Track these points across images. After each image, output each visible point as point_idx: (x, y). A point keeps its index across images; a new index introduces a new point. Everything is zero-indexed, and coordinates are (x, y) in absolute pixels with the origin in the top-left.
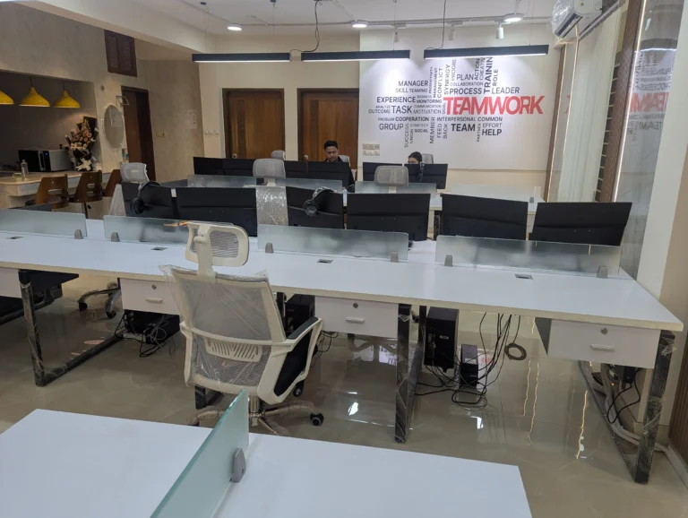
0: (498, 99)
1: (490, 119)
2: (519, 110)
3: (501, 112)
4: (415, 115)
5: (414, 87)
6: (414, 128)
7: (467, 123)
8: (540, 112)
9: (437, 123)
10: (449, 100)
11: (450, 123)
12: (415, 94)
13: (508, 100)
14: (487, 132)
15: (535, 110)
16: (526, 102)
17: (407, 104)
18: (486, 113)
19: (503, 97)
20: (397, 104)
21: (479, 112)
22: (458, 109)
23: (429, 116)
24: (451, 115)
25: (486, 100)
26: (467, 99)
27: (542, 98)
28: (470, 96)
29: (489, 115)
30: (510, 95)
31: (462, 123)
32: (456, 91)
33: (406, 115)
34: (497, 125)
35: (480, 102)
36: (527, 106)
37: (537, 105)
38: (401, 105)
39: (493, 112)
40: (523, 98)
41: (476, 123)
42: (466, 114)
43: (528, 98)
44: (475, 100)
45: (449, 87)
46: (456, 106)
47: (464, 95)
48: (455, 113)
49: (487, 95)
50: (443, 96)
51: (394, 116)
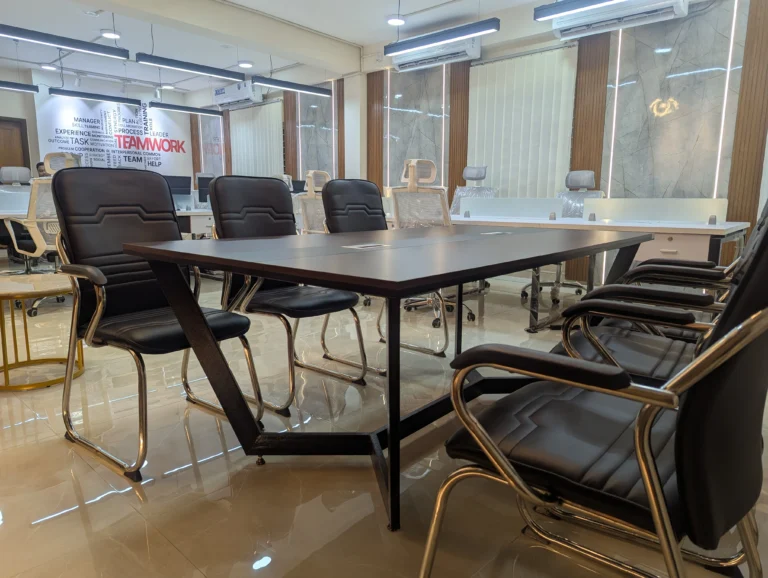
0: (155, 140)
1: (152, 154)
2: (170, 148)
3: (159, 150)
4: (93, 147)
5: (88, 124)
6: (93, 157)
7: (136, 156)
8: (184, 152)
9: (112, 154)
10: (119, 137)
11: (122, 155)
12: (90, 130)
13: (163, 141)
14: (151, 164)
15: (181, 150)
16: (174, 144)
17: (84, 137)
18: (148, 149)
19: (158, 139)
20: (75, 136)
21: (143, 147)
22: (127, 145)
23: (105, 148)
24: (122, 149)
26: (132, 138)
27: (183, 142)
28: (135, 136)
30: (163, 138)
31: (132, 156)
32: (124, 131)
33: (84, 146)
34: (158, 159)
35: (143, 141)
36: (175, 147)
37: (181, 147)
38: (79, 137)
41: (143, 156)
43: (174, 141)
44: (138, 139)
45: (118, 127)
46: (125, 142)
47: (129, 135)
48: (125, 147)
49: (148, 136)
50: (114, 134)
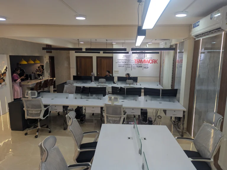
0: (147, 60)
1: (146, 65)
2: (152, 62)
3: (148, 63)
4: (127, 64)
5: (127, 57)
6: (127, 67)
7: (140, 66)
8: (157, 63)
9: (133, 65)
10: (135, 60)
11: (136, 66)
12: (127, 59)
13: (149, 60)
14: (145, 68)
15: (156, 63)
16: (154, 61)
17: (125, 61)
18: (144, 63)
19: (148, 59)
20: (123, 61)
21: (143, 63)
22: (138, 62)
23: (131, 64)
24: (136, 64)
25: (144, 60)
26: (140, 60)
27: (157, 60)
28: (141, 59)
29: (145, 64)
31: (139, 65)
32: (137, 58)
33: (125, 64)
34: (147, 66)
36: (154, 62)
37: (156, 62)
38: (124, 61)
39: (146, 63)
40: (153, 60)
41: (142, 66)
42: (140, 63)
43: (154, 60)
44: (142, 60)
45: (136, 57)
46: (137, 61)
50: (134, 59)
51: (122, 64)
